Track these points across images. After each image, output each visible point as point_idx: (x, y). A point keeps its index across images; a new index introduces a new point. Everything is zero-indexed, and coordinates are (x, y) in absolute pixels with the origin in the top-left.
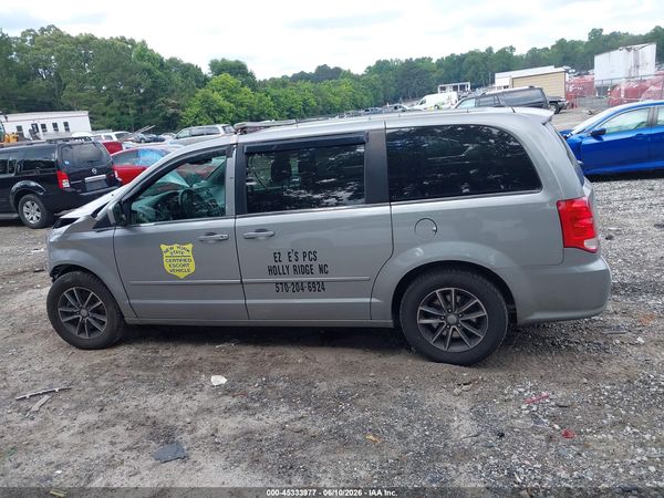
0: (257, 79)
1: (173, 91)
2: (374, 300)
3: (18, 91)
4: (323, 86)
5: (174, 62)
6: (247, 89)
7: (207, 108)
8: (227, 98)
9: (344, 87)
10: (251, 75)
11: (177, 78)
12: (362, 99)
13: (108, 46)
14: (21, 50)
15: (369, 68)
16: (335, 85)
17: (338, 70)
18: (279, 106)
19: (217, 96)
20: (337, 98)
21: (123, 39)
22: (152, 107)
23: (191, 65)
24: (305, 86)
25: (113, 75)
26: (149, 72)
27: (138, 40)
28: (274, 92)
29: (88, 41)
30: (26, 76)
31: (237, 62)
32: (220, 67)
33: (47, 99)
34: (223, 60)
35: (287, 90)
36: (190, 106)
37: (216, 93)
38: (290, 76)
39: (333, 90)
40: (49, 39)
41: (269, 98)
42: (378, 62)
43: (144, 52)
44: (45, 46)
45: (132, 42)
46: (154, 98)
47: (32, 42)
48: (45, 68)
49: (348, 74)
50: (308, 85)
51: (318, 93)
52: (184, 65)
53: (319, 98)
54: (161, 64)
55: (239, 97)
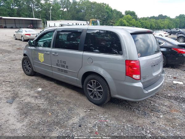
0: (138, 17)
1: (113, 18)
2: (78, 79)
3: (76, 15)
4: (159, 21)
5: (115, 10)
6: (134, 20)
7: (121, 24)
8: (127, 22)
9: (166, 22)
10: (136, 16)
11: (115, 15)
12: (171, 26)
13: (99, 5)
14: (79, 5)
15: (177, 17)
16: (163, 21)
17: (166, 16)
18: (143, 25)
19: (125, 21)
20: (162, 25)
21: (103, 3)
22: (106, 22)
23: (119, 12)
24: (153, 21)
25: (98, 13)
26: (108, 12)
27: (107, 4)
28: (142, 21)
29: (94, 3)
30: (79, 11)
31: (133, 11)
32: (127, 13)
33: (82, 18)
34: (129, 11)
35: (147, 21)
36: (116, 23)
37: (125, 20)
38: (149, 17)
39: (162, 22)
40: (85, 2)
41: (140, 23)
42: (180, 15)
43: (107, 7)
44: (84, 4)
45: (105, 4)
46: (107, 20)
47: (82, 3)
48: (83, 10)
49: (169, 18)
50: (154, 20)
51: (156, 23)
52: (117, 11)
53: (156, 24)
54: (111, 11)
55: (131, 22)
